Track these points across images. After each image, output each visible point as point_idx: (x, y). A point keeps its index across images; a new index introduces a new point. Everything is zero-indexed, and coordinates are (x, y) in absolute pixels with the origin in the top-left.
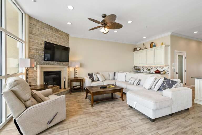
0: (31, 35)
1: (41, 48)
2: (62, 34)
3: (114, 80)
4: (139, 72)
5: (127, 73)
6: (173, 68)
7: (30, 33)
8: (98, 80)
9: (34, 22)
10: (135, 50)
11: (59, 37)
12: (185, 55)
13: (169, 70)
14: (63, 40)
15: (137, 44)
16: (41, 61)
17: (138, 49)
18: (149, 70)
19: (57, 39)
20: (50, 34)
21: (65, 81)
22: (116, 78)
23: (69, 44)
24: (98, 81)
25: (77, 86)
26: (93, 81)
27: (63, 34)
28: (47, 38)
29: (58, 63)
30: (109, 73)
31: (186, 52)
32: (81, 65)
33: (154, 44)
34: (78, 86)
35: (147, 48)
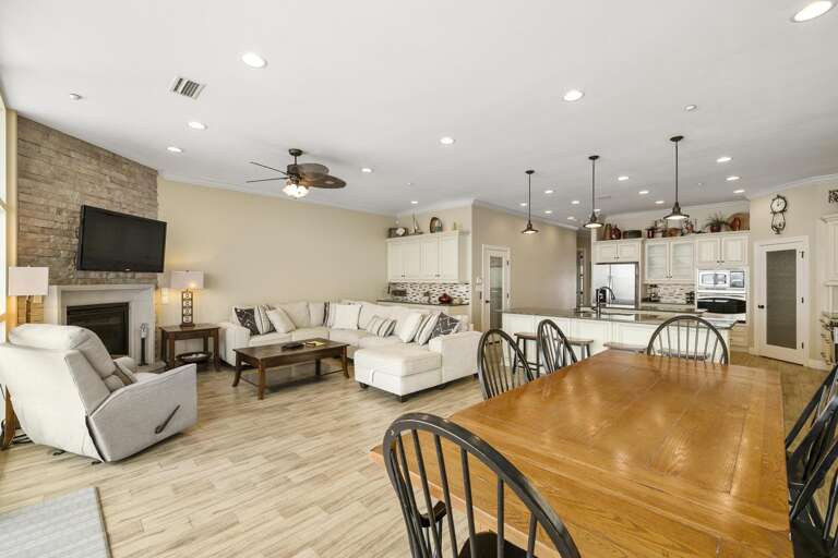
0: (26, 182)
1: (58, 225)
2: (132, 169)
3: (323, 328)
4: (402, 302)
5: (364, 303)
6: (478, 289)
7: (23, 173)
8: (272, 330)
9: (36, 136)
10: (391, 233)
11: (121, 184)
12: (506, 256)
13: (469, 295)
14: (135, 192)
15: (399, 215)
16: (57, 269)
17: (400, 231)
18: (427, 294)
19: (116, 189)
20: (92, 173)
21: (143, 340)
22: (330, 321)
23: (156, 206)
24: (270, 332)
25: (191, 354)
26: (254, 332)
27: (137, 171)
28: (78, 188)
29: (118, 277)
30: (307, 306)
31: (509, 249)
32: (208, 282)
33: (436, 224)
34: (197, 353)
35: (421, 233)
